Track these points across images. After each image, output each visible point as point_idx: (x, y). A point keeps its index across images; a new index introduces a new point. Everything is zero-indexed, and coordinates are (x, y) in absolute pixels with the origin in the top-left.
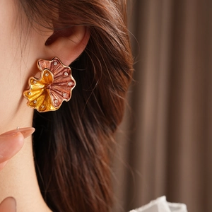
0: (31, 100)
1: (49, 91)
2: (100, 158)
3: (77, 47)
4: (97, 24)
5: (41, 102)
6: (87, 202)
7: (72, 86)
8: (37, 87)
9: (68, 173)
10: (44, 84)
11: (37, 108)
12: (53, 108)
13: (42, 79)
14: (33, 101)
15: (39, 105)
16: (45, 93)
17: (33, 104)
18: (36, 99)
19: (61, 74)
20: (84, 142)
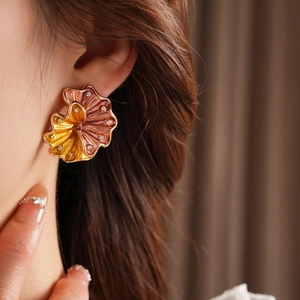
0: (54, 145)
1: (80, 133)
2: (151, 228)
3: (119, 71)
4: (148, 38)
5: (69, 149)
6: (133, 291)
7: (112, 126)
8: (63, 127)
9: (106, 250)
10: (72, 123)
11: (63, 157)
12: (85, 157)
13: (70, 117)
14: (57, 147)
15: (66, 152)
16: (74, 136)
17: (57, 151)
18: (61, 144)
19: (97, 108)
20: (128, 207)
